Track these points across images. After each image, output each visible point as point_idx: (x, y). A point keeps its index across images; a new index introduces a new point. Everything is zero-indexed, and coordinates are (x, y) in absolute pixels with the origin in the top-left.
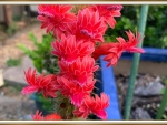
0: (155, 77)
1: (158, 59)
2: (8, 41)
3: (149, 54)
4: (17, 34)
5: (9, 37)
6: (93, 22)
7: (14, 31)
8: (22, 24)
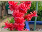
0: (40, 29)
1: (41, 24)
2: (2, 21)
3: (38, 23)
4: (5, 20)
5: (3, 20)
6: (24, 6)
7: (4, 19)
8: (6, 17)
